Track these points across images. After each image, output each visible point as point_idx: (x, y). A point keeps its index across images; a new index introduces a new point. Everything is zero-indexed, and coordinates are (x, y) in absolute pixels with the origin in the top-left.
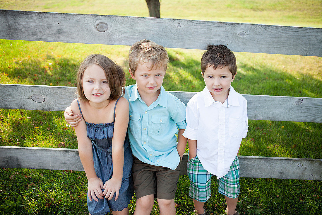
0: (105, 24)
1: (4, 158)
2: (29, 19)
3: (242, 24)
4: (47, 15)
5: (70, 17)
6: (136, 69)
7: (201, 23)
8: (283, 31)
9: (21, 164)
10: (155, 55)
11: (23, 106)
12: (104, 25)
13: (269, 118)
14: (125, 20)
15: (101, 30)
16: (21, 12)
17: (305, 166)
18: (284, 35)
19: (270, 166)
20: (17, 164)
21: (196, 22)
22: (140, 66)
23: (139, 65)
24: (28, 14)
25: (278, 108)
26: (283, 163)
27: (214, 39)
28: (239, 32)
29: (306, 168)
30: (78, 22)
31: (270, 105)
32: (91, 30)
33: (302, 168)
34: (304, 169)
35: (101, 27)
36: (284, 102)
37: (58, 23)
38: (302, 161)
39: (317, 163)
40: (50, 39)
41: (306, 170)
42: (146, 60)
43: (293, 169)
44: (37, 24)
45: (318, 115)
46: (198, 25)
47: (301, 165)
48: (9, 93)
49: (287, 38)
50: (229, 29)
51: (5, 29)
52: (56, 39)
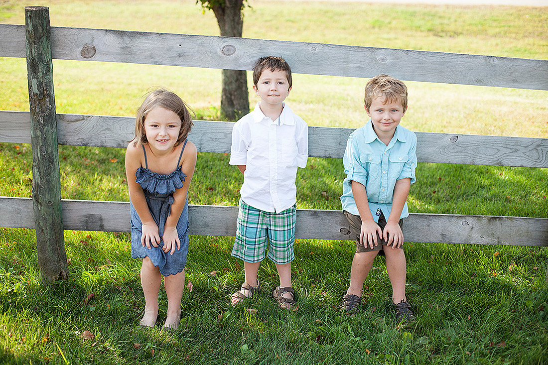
0: (233, 46)
1: (84, 216)
2: (148, 39)
3: (382, 49)
4: (168, 36)
5: (195, 38)
6: (370, 104)
7: (338, 47)
8: (427, 57)
9: (105, 225)
10: (388, 88)
11: (122, 144)
12: (231, 47)
13: (421, 159)
14: (254, 43)
15: (227, 54)
16: (140, 33)
17: (471, 225)
18: (428, 61)
19: (428, 226)
20: (99, 225)
21: (332, 46)
22: (374, 101)
23: (373, 99)
24: (148, 34)
25: (430, 147)
26: (444, 221)
27: (352, 65)
28: (379, 57)
29: (473, 228)
30: (202, 45)
31: (421, 143)
32: (216, 53)
33: (468, 228)
34: (470, 229)
35: (228, 50)
36: (437, 139)
37: (180, 45)
38: (467, 217)
39: (486, 221)
40: (168, 62)
41: (474, 231)
42: (380, 94)
43: (457, 229)
44: (155, 46)
45: (478, 154)
46: (334, 49)
47: (466, 224)
48: (109, 127)
49: (431, 65)
50: (368, 53)
51: (120, 51)
52: (175, 63)
